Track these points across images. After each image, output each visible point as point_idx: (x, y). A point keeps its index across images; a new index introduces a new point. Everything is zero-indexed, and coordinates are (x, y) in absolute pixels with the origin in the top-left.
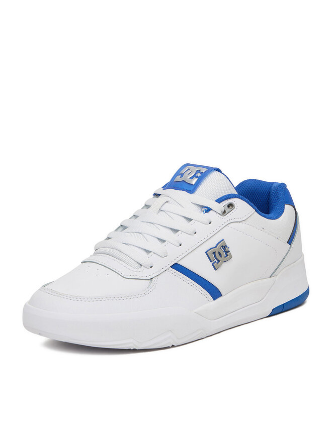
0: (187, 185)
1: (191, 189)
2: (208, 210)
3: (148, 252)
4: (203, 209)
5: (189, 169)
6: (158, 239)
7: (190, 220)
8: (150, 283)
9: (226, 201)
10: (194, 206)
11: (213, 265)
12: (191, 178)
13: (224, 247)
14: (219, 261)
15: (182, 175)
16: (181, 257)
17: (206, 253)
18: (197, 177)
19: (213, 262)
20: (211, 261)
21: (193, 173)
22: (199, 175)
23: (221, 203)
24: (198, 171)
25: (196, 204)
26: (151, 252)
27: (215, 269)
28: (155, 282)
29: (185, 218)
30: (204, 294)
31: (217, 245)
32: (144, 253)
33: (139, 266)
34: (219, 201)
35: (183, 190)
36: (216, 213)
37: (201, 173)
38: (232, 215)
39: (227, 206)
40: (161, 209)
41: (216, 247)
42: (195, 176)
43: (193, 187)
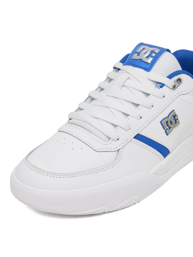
0: (143, 63)
1: (148, 68)
2: (162, 85)
3: (115, 126)
4: (158, 85)
5: (144, 49)
6: (123, 113)
7: (148, 95)
8: (118, 154)
9: (175, 77)
10: (150, 81)
11: (165, 131)
12: (148, 57)
13: (175, 116)
14: (170, 128)
15: (139, 54)
16: (142, 128)
17: (161, 122)
18: (152, 57)
19: (165, 130)
20: (164, 129)
21: (148, 53)
22: (154, 55)
23: (172, 79)
24: (153, 52)
25: (152, 81)
26: (118, 126)
27: (167, 135)
28: (121, 153)
29: (143, 92)
30: (158, 155)
31: (169, 115)
32: (112, 127)
33: (107, 139)
34: (170, 77)
35: (141, 67)
36: (168, 88)
37: (156, 53)
38: (181, 88)
39: (176, 81)
40: (124, 85)
41: (168, 117)
42: (150, 56)
43: (149, 66)
